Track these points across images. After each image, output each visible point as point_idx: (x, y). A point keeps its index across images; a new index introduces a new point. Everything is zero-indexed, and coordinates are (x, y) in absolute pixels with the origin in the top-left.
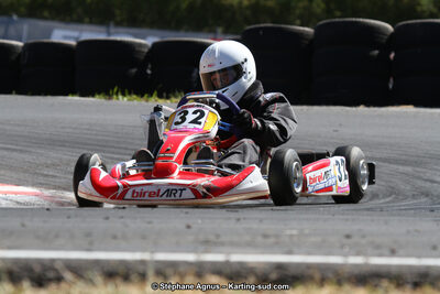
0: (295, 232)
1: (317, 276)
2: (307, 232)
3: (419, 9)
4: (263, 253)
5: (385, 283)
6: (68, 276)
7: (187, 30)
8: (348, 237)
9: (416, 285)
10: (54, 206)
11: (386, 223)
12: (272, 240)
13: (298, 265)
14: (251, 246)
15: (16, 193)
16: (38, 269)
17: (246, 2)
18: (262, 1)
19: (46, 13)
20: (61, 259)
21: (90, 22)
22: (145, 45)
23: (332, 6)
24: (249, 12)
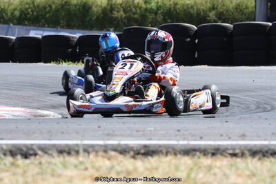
0: (152, 129)
1: (164, 151)
2: (158, 128)
3: (208, 18)
4: (137, 140)
5: (198, 153)
6: (40, 152)
8: (179, 131)
9: (213, 154)
10: (32, 117)
11: (197, 123)
12: (141, 133)
13: (155, 145)
14: (131, 136)
16: (24, 149)
17: (124, 16)
18: (132, 15)
19: (26, 23)
20: (36, 144)
21: (48, 27)
22: (75, 37)
23: (167, 17)
24: (126, 21)
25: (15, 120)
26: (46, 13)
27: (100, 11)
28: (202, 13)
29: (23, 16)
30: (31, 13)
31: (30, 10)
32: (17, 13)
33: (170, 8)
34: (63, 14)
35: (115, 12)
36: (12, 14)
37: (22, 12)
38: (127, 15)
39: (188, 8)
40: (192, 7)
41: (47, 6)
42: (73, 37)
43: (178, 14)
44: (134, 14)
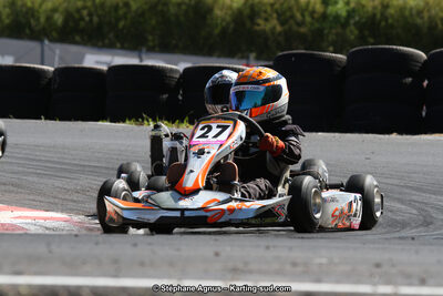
0: (324, 261)
2: (336, 260)
7: (219, 56)
8: (378, 265)
10: (82, 232)
11: (417, 252)
12: (299, 269)
14: (280, 274)
15: (45, 219)
17: (279, 28)
18: (295, 28)
19: (78, 38)
20: (88, 287)
21: (123, 48)
22: (177, 71)
23: (366, 33)
24: (281, 39)
25: (49, 238)
26: (118, 20)
27: (228, 18)
28: (440, 26)
29: (71, 24)
30: (87, 19)
31: (85, 12)
32: (59, 18)
33: (374, 15)
34: (153, 22)
35: (260, 21)
36: (49, 18)
37: (68, 16)
38: (286, 27)
39: (411, 15)
40: (420, 13)
41: (121, 4)
42: (171, 70)
43: (392, 26)
44: (300, 24)
